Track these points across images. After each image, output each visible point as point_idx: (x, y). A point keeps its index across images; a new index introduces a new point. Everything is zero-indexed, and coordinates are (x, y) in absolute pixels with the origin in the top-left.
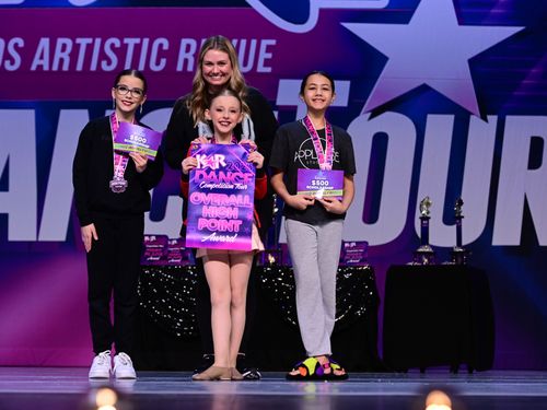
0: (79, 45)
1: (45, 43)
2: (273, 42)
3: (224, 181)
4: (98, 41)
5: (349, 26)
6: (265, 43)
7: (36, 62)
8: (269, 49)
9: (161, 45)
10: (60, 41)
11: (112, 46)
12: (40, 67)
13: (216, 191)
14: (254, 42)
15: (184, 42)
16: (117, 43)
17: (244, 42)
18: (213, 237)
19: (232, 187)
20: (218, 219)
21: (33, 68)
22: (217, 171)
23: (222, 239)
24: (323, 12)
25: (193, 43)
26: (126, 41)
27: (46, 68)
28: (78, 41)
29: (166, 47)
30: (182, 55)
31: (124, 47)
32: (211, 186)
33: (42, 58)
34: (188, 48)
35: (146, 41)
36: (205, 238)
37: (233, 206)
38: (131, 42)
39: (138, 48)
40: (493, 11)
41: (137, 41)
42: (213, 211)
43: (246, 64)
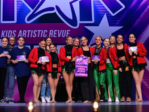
1: (21, 31)
2: (70, 31)
4: (32, 31)
6: (68, 31)
8: (69, 32)
9: (46, 32)
10: (24, 31)
11: (35, 32)
14: (65, 31)
15: (51, 31)
16: (36, 31)
17: (63, 31)
24: (80, 24)
25: (52, 31)
28: (28, 31)
29: (47, 32)
30: (50, 34)
32: (80, 64)
33: (20, 35)
34: (51, 32)
38: (39, 31)
39: (41, 32)
42: (80, 69)
43: (64, 35)
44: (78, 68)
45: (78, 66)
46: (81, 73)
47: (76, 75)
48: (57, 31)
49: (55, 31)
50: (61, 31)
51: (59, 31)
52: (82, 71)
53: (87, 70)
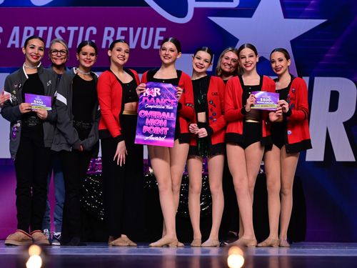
0: (39, 31)
1: (16, 30)
2: (164, 29)
3: (159, 104)
4: (51, 29)
5: (213, 19)
6: (159, 30)
7: (11, 42)
8: (161, 33)
9: (91, 32)
10: (26, 29)
11: (60, 32)
12: (13, 45)
13: (154, 109)
14: (152, 29)
15: (107, 29)
16: (63, 30)
17: (145, 29)
18: (151, 138)
19: (163, 107)
20: (155, 126)
21: (9, 46)
22: (155, 98)
23: (157, 139)
24: (196, 10)
25: (112, 30)
26: (69, 28)
27: (17, 46)
28: (38, 28)
29: (95, 32)
30: (105, 38)
31: (68, 32)
32: (151, 107)
33: (14, 39)
34: (109, 32)
35: (82, 29)
36: (147, 138)
37: (164, 119)
38: (72, 29)
39: (77, 33)
40: (306, 9)
41: (76, 28)
42: (152, 122)
43: (146, 44)
44: (146, 118)
45: (146, 113)
46: (155, 135)
47: (138, 140)
48: (125, 29)
49: (120, 29)
50: (139, 29)
51: (131, 29)
52: (157, 130)
53: (174, 126)
